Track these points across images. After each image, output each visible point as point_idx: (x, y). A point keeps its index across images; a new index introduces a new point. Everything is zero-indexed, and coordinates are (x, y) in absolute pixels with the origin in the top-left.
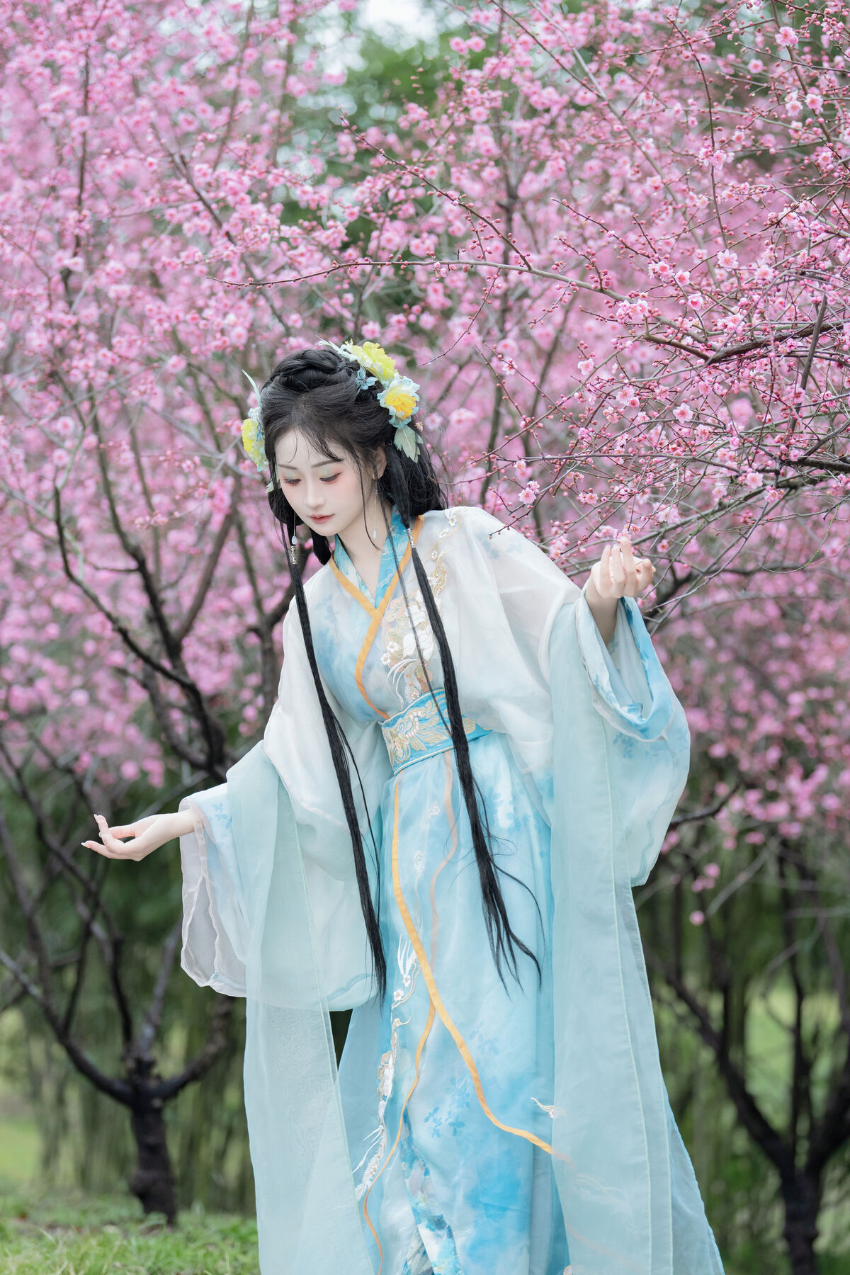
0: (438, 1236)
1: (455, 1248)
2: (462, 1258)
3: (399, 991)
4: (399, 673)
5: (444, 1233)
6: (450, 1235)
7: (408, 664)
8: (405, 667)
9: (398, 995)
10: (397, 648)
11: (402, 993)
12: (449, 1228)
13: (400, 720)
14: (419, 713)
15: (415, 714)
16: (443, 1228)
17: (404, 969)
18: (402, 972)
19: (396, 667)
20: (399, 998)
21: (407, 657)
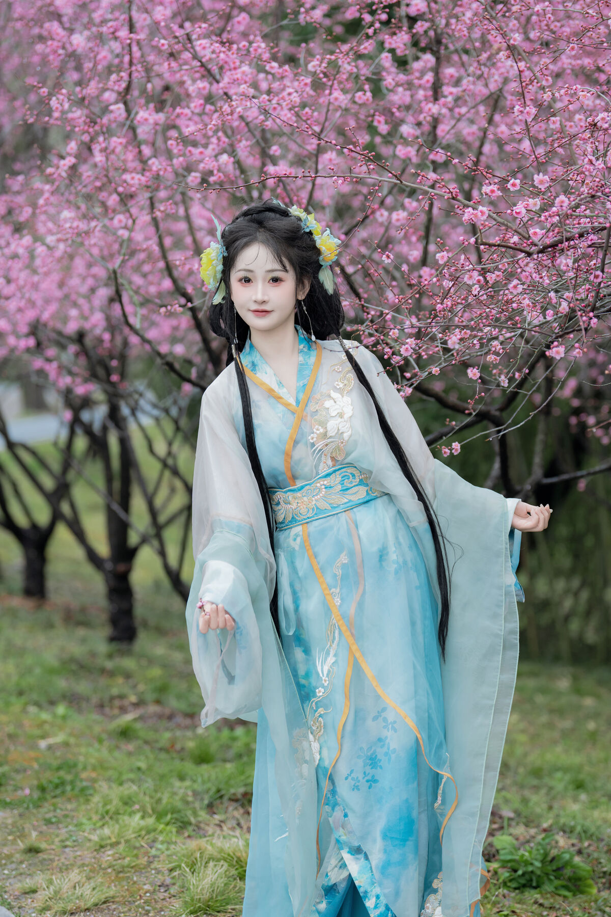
0: (357, 859)
1: (371, 868)
2: (377, 875)
3: (320, 689)
4: (320, 450)
5: (362, 856)
6: (367, 858)
7: (330, 443)
8: (327, 445)
9: (320, 692)
10: (322, 430)
11: (323, 690)
12: (365, 853)
13: (308, 487)
14: (325, 482)
15: (322, 483)
16: (361, 853)
17: (323, 673)
18: (321, 675)
19: (319, 445)
20: (321, 694)
21: (331, 437)
